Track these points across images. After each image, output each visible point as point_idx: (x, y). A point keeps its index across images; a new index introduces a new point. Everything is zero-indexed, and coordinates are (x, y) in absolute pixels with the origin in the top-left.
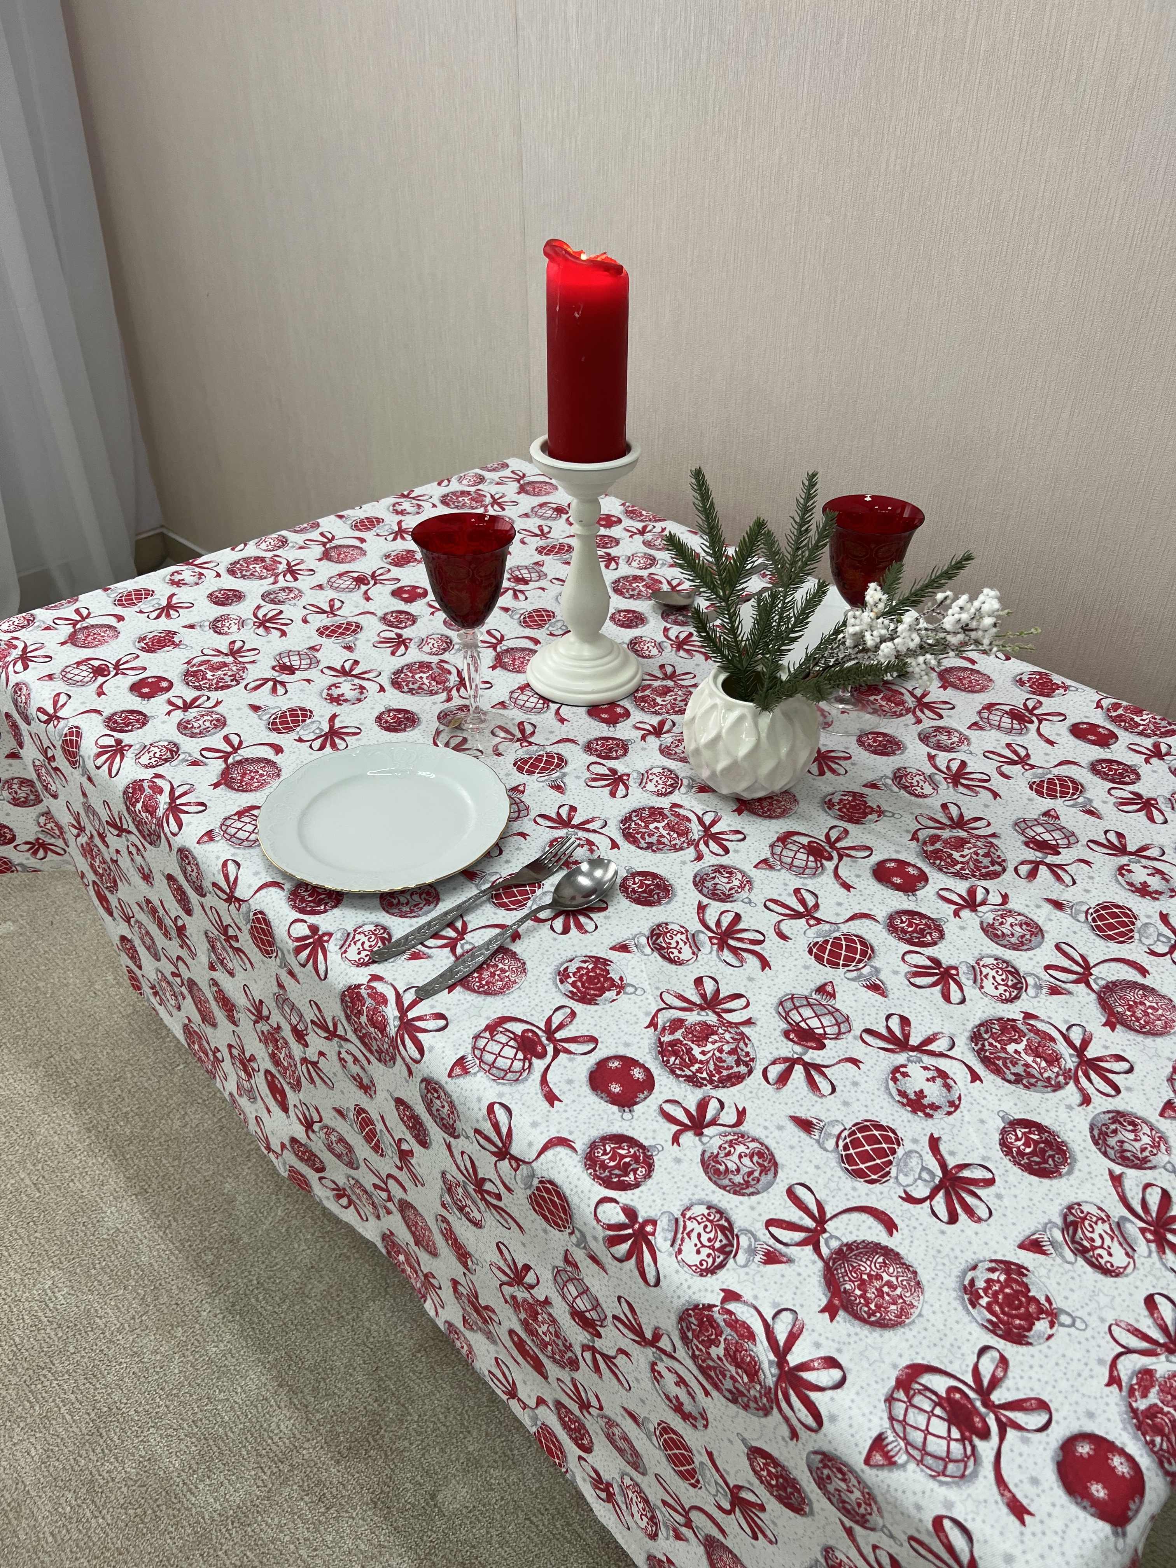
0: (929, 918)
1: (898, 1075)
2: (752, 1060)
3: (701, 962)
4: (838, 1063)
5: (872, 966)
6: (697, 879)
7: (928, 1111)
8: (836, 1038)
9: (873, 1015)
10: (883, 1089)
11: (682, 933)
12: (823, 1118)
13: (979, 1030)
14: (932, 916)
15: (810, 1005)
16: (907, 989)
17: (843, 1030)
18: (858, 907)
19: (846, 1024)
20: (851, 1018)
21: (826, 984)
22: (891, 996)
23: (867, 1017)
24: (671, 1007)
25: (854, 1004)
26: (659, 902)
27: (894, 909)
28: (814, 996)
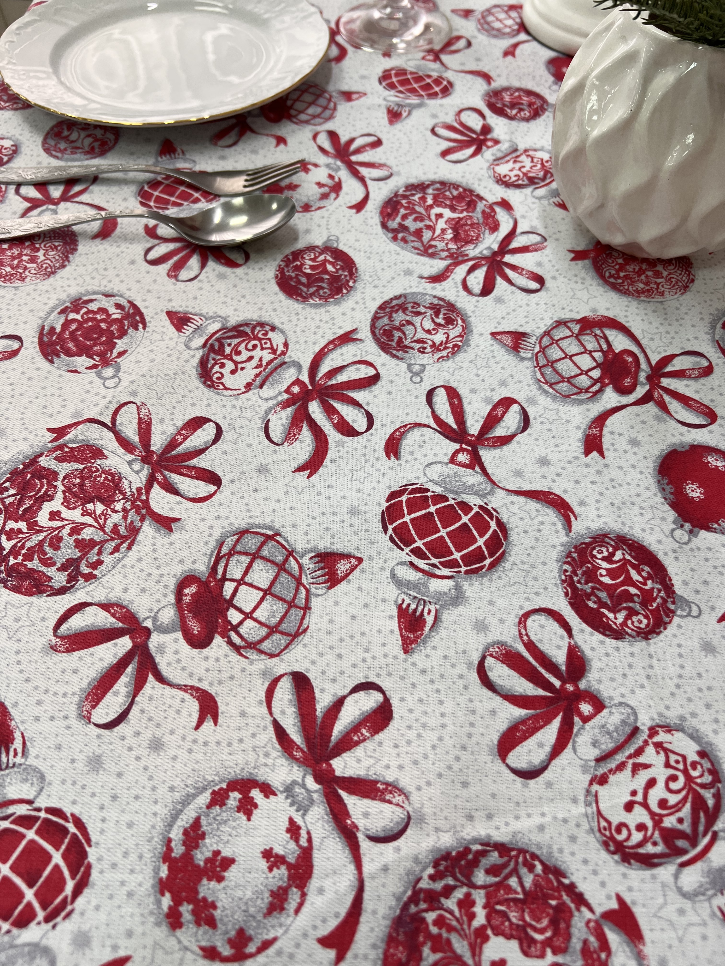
0: (669, 588)
1: (235, 796)
2: (89, 577)
3: (239, 403)
4: (184, 688)
5: (458, 588)
6: (394, 303)
7: (186, 909)
8: (237, 649)
9: (345, 663)
10: (177, 795)
11: (274, 351)
12: (32, 751)
13: (483, 854)
14: (679, 588)
15: (282, 567)
16: (461, 668)
17: (266, 646)
18: (569, 486)
19: (283, 641)
20: (305, 639)
21: (347, 556)
22: (418, 657)
23: (330, 657)
24: (113, 428)
25: (342, 619)
26: (305, 299)
27: (625, 530)
28: (305, 561)
